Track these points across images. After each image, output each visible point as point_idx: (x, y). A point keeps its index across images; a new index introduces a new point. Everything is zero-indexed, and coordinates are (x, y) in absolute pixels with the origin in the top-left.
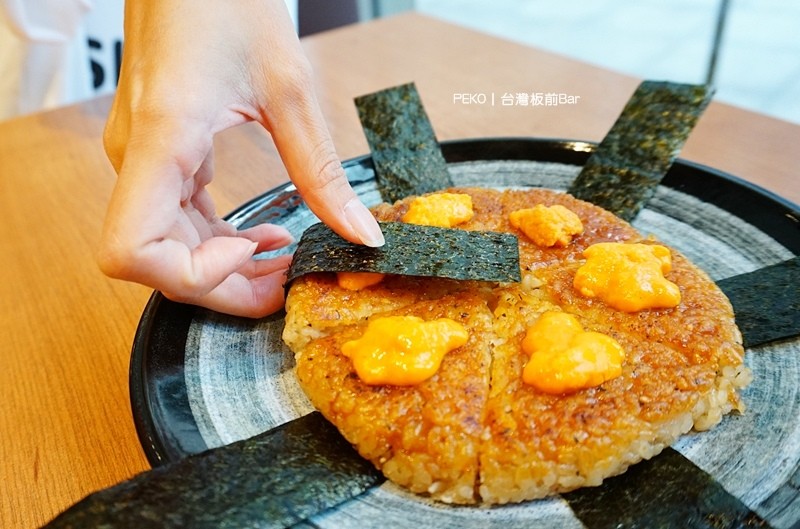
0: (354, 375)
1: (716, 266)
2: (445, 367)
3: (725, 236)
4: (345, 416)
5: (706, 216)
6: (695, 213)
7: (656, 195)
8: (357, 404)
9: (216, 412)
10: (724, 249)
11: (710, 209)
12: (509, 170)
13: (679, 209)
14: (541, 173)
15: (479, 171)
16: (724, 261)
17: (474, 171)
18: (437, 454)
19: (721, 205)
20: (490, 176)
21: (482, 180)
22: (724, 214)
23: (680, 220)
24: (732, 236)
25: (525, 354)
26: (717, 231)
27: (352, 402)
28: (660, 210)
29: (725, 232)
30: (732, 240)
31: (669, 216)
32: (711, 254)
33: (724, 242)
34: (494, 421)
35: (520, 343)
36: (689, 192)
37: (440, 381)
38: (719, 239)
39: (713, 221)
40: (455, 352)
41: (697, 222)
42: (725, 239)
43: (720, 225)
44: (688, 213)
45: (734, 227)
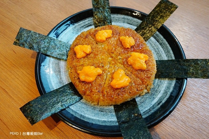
0: (79, 78)
1: (160, 56)
2: (97, 79)
3: (165, 49)
4: (77, 86)
5: (163, 42)
6: (161, 41)
7: (155, 33)
8: (79, 84)
9: (52, 81)
10: (163, 52)
11: (165, 41)
12: (125, 18)
13: (159, 39)
14: (132, 21)
15: (118, 17)
16: (162, 55)
17: (117, 17)
18: (92, 97)
19: (167, 41)
20: (121, 19)
21: (118, 20)
22: (167, 43)
23: (158, 42)
24: (166, 49)
25: (112, 78)
26: (164, 47)
27: (78, 84)
28: (155, 38)
29: (165, 48)
30: (166, 50)
31: (156, 40)
32: (161, 52)
33: (164, 50)
34: (103, 92)
35: (112, 75)
36: (162, 35)
37: (95, 82)
38: (163, 49)
39: (164, 44)
40: (99, 75)
41: (161, 43)
42: (164, 49)
43: (165, 46)
44: (160, 40)
45: (167, 47)
